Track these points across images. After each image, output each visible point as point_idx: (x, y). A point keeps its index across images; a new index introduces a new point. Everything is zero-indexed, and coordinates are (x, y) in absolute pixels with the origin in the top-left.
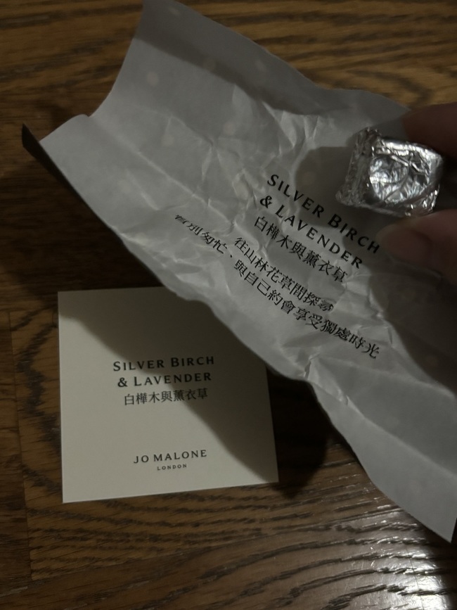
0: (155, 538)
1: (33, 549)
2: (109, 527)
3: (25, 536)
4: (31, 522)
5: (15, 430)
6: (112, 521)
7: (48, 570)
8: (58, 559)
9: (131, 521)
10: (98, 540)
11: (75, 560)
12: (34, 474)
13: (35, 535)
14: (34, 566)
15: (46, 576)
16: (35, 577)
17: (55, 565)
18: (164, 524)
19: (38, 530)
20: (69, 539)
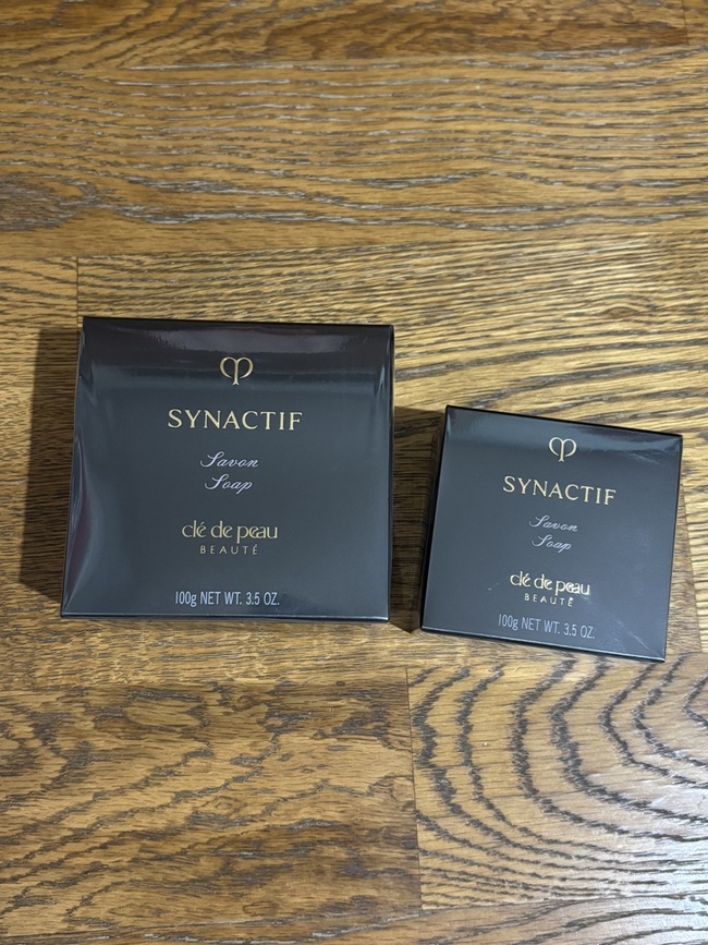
0: (526, 887)
1: (423, 883)
2: (487, 872)
3: (417, 872)
4: (423, 861)
5: (411, 778)
6: (490, 867)
7: (436, 904)
8: (444, 895)
9: (507, 869)
10: (478, 883)
11: (458, 897)
12: (426, 819)
13: (425, 872)
14: (424, 898)
15: (434, 907)
16: (424, 907)
17: (442, 900)
18: (534, 875)
19: (428, 868)
20: (453, 879)
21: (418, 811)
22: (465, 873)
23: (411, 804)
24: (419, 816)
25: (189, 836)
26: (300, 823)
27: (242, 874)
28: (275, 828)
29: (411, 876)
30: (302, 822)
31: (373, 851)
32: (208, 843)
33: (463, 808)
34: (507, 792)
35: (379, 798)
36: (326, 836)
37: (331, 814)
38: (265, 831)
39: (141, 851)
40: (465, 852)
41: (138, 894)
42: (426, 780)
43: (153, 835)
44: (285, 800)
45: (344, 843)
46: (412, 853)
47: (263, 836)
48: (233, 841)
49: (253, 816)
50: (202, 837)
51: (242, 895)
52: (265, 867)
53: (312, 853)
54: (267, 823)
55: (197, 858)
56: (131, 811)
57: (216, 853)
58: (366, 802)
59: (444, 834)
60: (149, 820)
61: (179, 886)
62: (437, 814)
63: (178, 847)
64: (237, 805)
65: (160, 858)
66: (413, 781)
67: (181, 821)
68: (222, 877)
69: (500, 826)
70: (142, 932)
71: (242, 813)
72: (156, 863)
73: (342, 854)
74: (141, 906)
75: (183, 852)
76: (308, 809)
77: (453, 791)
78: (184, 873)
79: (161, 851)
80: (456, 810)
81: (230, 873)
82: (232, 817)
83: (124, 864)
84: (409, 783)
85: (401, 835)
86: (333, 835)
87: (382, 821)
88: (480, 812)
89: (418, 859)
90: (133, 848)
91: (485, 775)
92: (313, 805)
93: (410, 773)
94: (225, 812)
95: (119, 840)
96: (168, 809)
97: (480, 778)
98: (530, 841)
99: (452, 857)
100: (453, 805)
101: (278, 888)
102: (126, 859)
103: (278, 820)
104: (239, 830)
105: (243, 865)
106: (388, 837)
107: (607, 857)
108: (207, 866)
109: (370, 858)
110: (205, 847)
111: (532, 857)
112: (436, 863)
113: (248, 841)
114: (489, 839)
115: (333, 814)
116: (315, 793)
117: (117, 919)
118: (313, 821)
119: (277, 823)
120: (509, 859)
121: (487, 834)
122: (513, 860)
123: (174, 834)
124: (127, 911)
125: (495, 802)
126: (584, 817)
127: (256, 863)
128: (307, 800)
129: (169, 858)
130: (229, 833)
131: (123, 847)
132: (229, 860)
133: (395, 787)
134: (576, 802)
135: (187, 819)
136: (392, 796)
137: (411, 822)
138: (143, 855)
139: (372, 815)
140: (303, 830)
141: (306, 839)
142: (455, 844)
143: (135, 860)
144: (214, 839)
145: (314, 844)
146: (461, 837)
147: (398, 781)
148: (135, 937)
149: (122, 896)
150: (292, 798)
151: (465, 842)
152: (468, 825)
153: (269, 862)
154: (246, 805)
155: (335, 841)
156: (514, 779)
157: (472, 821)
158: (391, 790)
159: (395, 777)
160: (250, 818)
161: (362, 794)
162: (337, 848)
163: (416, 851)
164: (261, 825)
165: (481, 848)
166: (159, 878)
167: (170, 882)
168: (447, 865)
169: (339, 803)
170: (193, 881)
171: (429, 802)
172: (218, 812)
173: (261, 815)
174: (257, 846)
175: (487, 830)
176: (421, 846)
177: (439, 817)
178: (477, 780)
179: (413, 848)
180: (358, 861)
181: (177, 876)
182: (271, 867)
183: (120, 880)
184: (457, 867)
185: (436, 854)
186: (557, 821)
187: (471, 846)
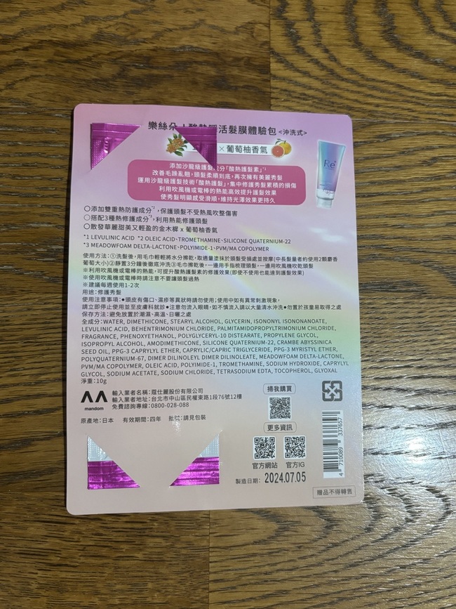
21: (272, 49)
22: (305, 94)
23: (267, 43)
24: (272, 52)
25: (94, 48)
26: (181, 48)
27: (133, 79)
28: (161, 49)
29: (264, 93)
30: (183, 47)
31: (236, 72)
32: (108, 54)
33: (306, 50)
34: (339, 42)
35: (242, 37)
36: (201, 58)
37: (205, 43)
38: (154, 50)
39: (55, 55)
40: (305, 80)
41: (52, 85)
42: (279, 28)
43: (65, 44)
44: (171, 30)
45: (215, 65)
46: (266, 77)
47: (152, 53)
48: (128, 55)
49: (145, 39)
50: (104, 49)
51: (133, 93)
52: (152, 76)
53: (189, 69)
54: (155, 45)
55: (99, 64)
56: (49, 26)
57: (114, 61)
58: (233, 38)
59: (290, 66)
60: (63, 33)
61: (84, 82)
62: (286, 52)
63: (85, 55)
64: (133, 30)
65: (69, 61)
66: (269, 27)
67: (88, 37)
68: (118, 80)
69: (332, 65)
70: (53, 112)
71: (136, 36)
72: (66, 65)
73: (212, 72)
74: (53, 94)
75: (89, 59)
76: (188, 38)
77: (299, 38)
78: (88, 74)
79: (71, 56)
80: (300, 51)
81: (125, 77)
82: (129, 38)
83: (41, 63)
84: (266, 29)
85: (257, 64)
86: (205, 58)
87: (245, 52)
88: (318, 54)
89: (269, 81)
90: (49, 52)
91: (324, 29)
92: (191, 36)
93: (268, 22)
94: (123, 34)
95: (39, 45)
96: (78, 28)
97: (319, 31)
98: (353, 77)
99: (296, 82)
100: (298, 47)
101: (162, 91)
102: (43, 60)
103: (164, 44)
104: (133, 48)
105: (135, 72)
106: (249, 63)
107: (411, 94)
108: (107, 70)
109: (233, 77)
110: (106, 57)
111: (355, 88)
112: (284, 85)
113: (139, 56)
114: (324, 73)
115: (207, 43)
116: (194, 28)
117: (34, 101)
118: (192, 47)
119: (163, 46)
120: (338, 88)
121: (323, 70)
122: (341, 89)
123: (82, 46)
124: (43, 96)
125: (330, 48)
126: (396, 65)
127: (146, 72)
128: (187, 32)
129: (77, 62)
130: (125, 49)
131: (41, 51)
132: (124, 68)
133: (255, 30)
134: (391, 54)
135: (92, 35)
136: (253, 36)
137: (265, 55)
138: (56, 58)
139: (237, 48)
140: (183, 53)
141: (185, 59)
142: (298, 74)
143: (50, 61)
144: (113, 52)
145: (191, 63)
146: (304, 69)
147: (258, 26)
148: (48, 115)
149: (39, 85)
150: (176, 29)
151: (306, 74)
152: (309, 62)
153: (155, 72)
154: (140, 30)
155: (207, 63)
156: (345, 33)
157: (312, 60)
158: (252, 32)
159: (256, 23)
160: (143, 40)
161: (230, 32)
162: (209, 68)
163: (268, 76)
164: (150, 46)
165: (317, 79)
166: (69, 75)
167: (78, 79)
168: (292, 88)
169: (211, 36)
170: (96, 80)
171: (280, 43)
172: (118, 33)
173: (151, 39)
174: (147, 60)
175: (323, 67)
176: (272, 72)
177: (287, 54)
178: (317, 32)
179: (267, 73)
180: (224, 78)
181: (82, 75)
182: (157, 76)
183: (38, 74)
184: (299, 90)
185: (284, 79)
186: (376, 66)
187: (310, 76)
